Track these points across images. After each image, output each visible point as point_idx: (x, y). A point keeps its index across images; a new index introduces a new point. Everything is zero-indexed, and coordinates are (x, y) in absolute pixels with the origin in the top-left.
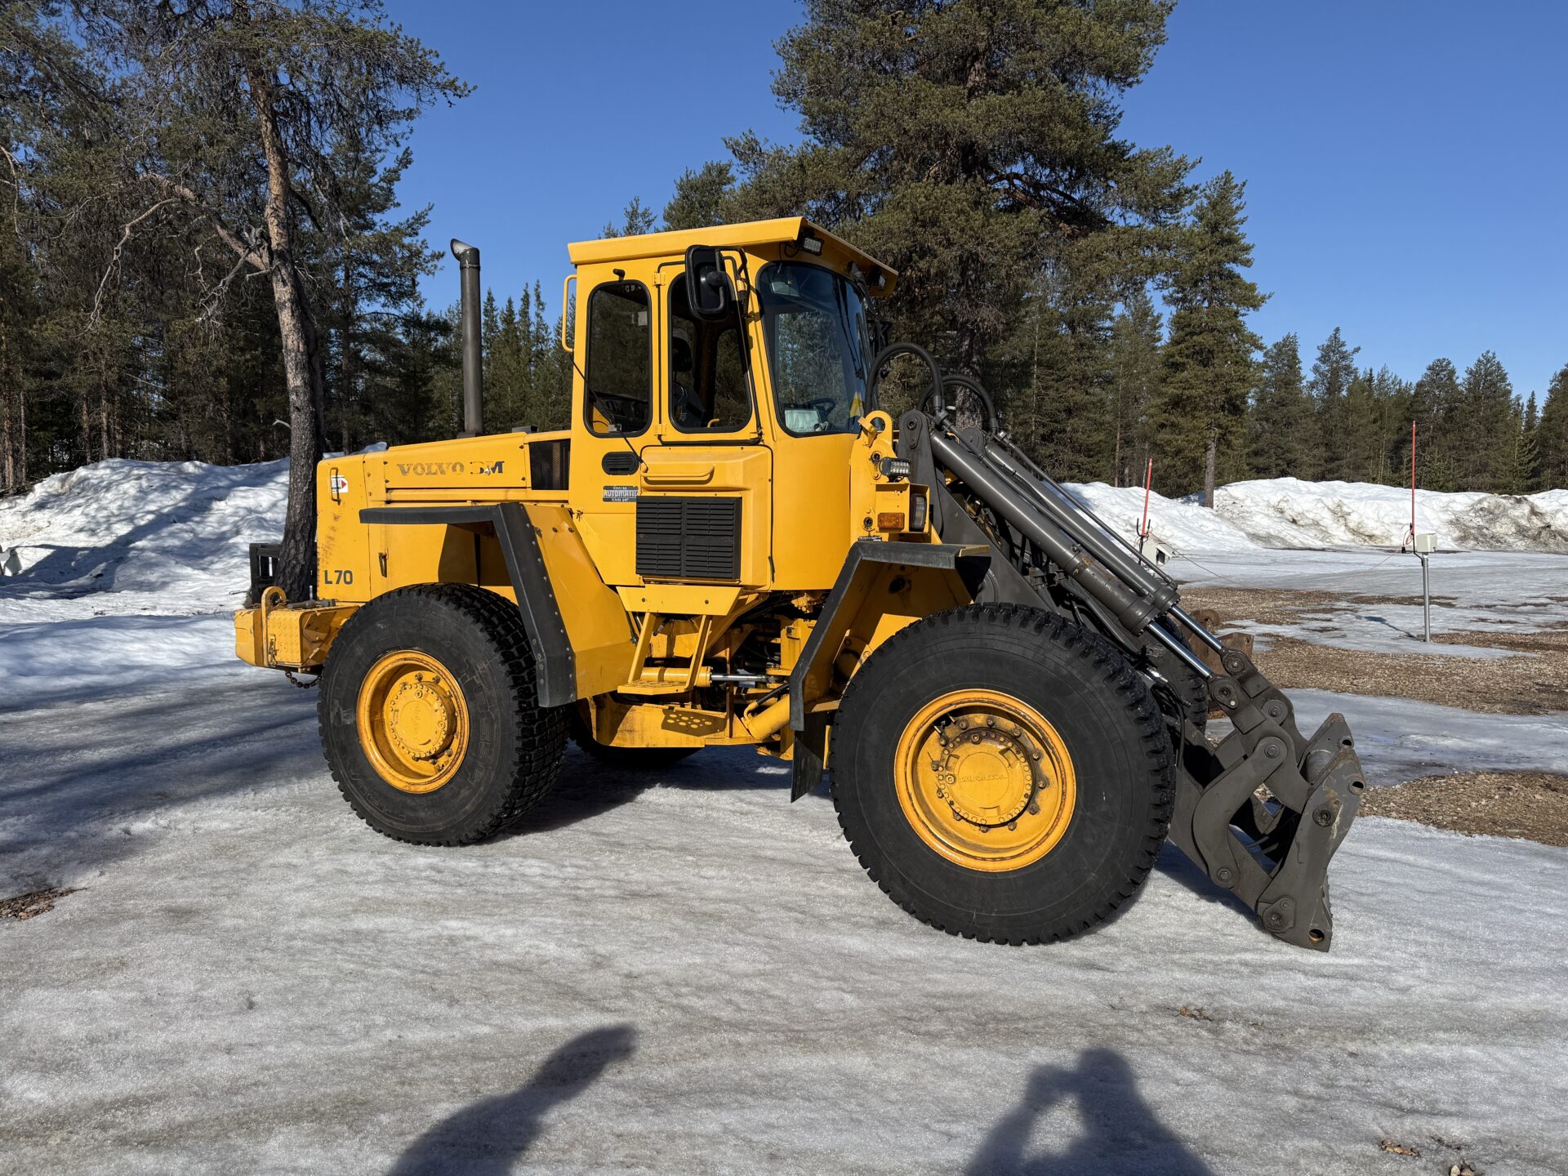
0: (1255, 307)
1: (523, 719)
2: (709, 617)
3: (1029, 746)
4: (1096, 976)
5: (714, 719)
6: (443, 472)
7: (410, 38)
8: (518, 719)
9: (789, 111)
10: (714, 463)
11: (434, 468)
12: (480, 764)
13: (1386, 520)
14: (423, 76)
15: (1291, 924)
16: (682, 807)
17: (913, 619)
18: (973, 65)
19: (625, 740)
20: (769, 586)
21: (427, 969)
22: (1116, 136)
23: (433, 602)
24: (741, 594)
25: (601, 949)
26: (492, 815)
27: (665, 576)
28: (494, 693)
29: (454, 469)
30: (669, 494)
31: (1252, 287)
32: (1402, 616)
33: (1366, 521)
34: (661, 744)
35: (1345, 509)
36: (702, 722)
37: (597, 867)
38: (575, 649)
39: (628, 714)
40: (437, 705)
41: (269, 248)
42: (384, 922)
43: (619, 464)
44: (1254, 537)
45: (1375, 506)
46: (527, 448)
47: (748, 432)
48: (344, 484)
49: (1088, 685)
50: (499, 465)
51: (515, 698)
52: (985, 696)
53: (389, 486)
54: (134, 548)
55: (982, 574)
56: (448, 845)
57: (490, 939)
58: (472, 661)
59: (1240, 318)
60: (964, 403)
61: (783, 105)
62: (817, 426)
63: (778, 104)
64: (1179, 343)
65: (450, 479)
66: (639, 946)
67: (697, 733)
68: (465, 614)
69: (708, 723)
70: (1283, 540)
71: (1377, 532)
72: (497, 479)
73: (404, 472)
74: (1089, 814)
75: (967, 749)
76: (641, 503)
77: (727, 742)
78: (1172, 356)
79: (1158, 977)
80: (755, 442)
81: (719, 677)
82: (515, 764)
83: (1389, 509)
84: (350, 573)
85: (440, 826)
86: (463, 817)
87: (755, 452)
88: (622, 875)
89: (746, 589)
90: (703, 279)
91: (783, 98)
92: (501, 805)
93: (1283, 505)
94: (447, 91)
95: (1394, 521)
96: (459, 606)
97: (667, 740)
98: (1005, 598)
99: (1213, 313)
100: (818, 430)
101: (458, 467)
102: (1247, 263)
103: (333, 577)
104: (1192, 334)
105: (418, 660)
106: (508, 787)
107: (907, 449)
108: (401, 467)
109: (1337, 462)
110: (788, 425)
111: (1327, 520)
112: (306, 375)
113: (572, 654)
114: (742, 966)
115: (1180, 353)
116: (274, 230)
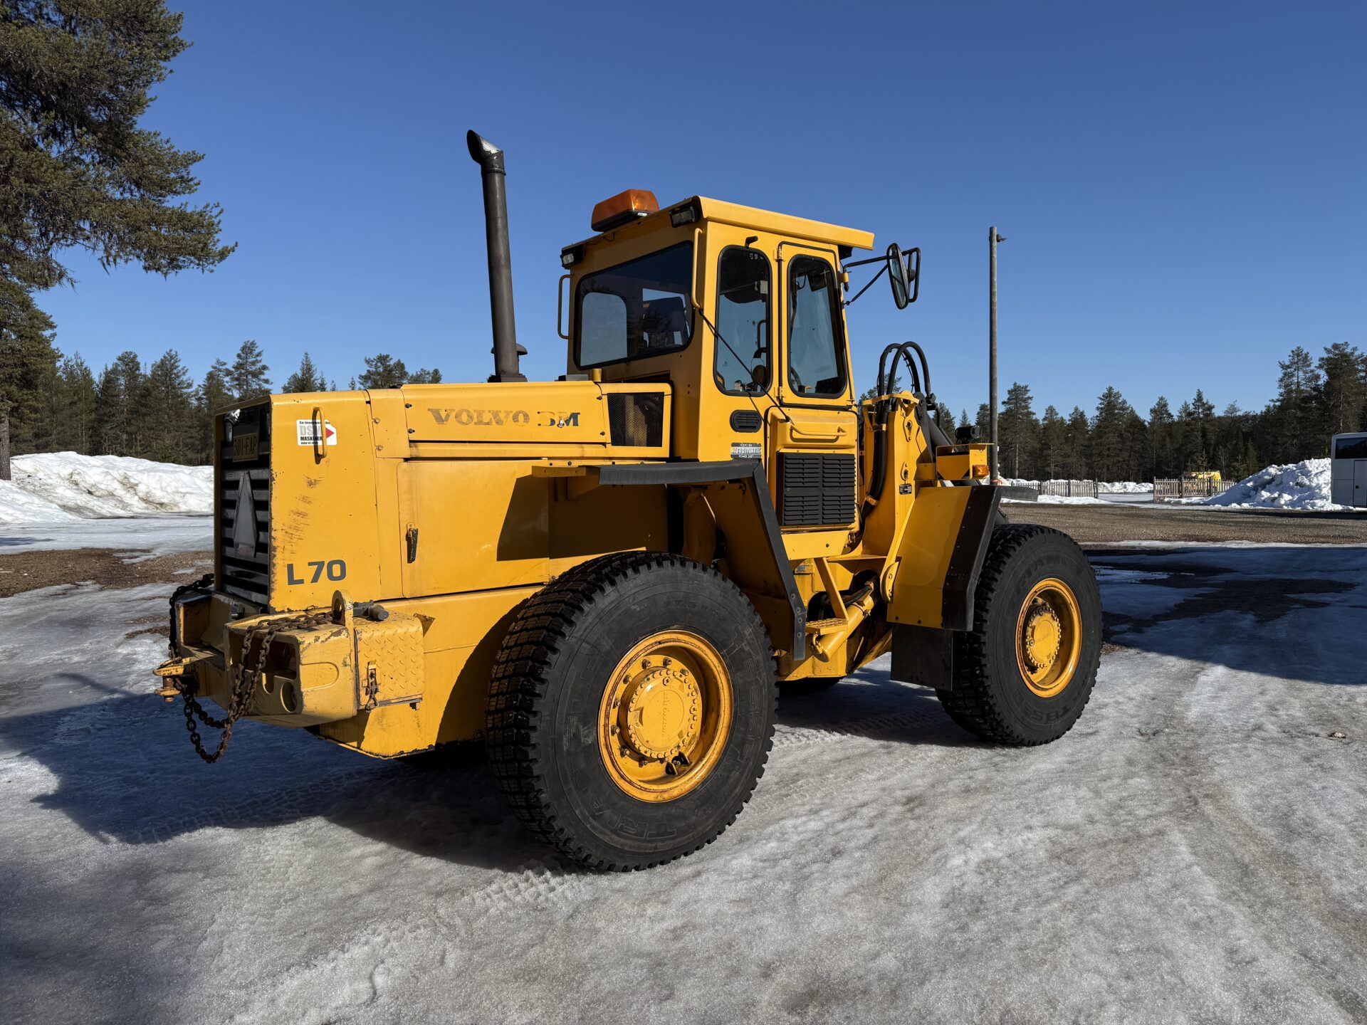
2: (827, 559)
6: (499, 422)
10: (838, 425)
11: (488, 417)
13: (169, 489)
27: (798, 525)
29: (515, 419)
33: (153, 491)
35: (132, 480)
40: (687, 688)
43: (744, 422)
45: (157, 478)
46: (605, 399)
48: (329, 433)
50: (574, 416)
53: (414, 437)
58: (740, 627)
65: (510, 430)
71: (165, 501)
72: (571, 433)
73: (439, 419)
76: (788, 458)
80: (848, 409)
83: (169, 480)
84: (341, 563)
93: (76, 477)
95: (174, 489)
101: (521, 417)
103: (304, 572)
105: (674, 640)
108: (435, 412)
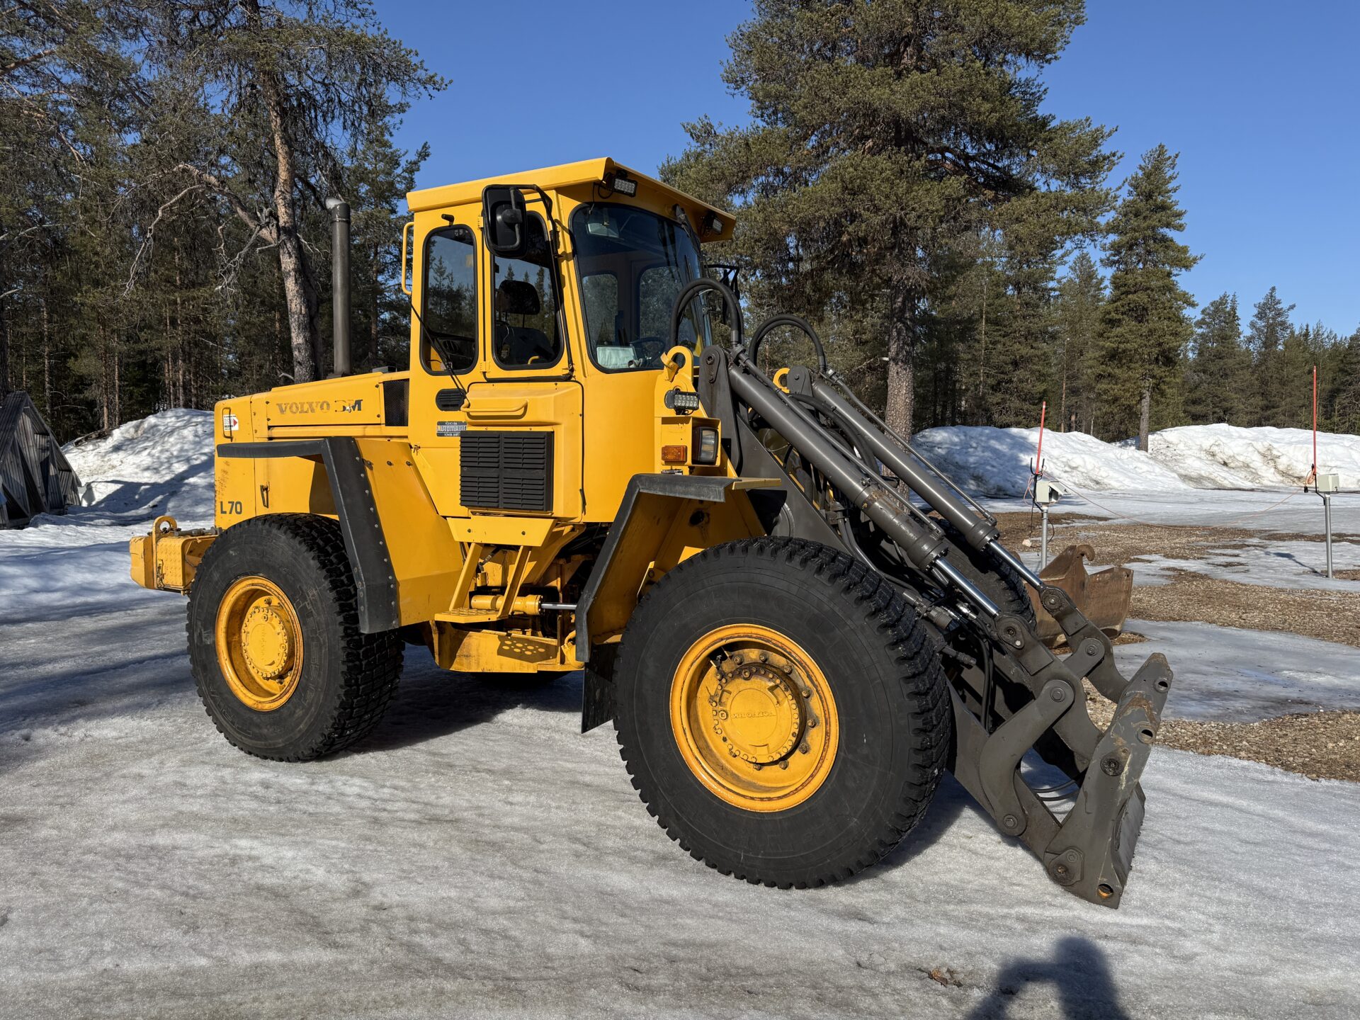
0: (1187, 267)
1: (348, 643)
2: (528, 548)
3: (800, 683)
4: (853, 927)
5: (547, 646)
6: (313, 411)
7: (392, 40)
8: (343, 644)
9: (738, 97)
10: (527, 399)
11: (306, 407)
12: (312, 686)
14: (406, 73)
15: (1078, 877)
16: (531, 728)
17: (699, 550)
18: (905, 50)
19: (462, 665)
20: (581, 519)
21: (191, 892)
22: (1041, 110)
23: (275, 531)
24: (555, 525)
25: (366, 877)
26: (323, 735)
27: (487, 508)
28: (322, 619)
29: (322, 408)
30: (490, 429)
31: (1184, 250)
32: (1310, 552)
33: (1295, 464)
34: (496, 669)
35: (1275, 452)
36: (535, 649)
37: (416, 788)
38: (399, 578)
39: (466, 640)
40: (279, 628)
41: (277, 225)
42: (181, 838)
43: (450, 400)
44: (1186, 478)
46: (381, 386)
47: (560, 369)
48: (235, 423)
49: (849, 622)
50: (358, 403)
51: (341, 624)
52: (754, 631)
53: (270, 423)
54: (187, 484)
55: (778, 509)
56: (289, 760)
57: (268, 861)
58: (304, 588)
59: (1173, 278)
60: (897, 354)
61: (732, 91)
62: (631, 362)
63: (729, 91)
64: (1115, 302)
65: (318, 416)
66: (406, 876)
67: (530, 659)
68: (300, 543)
69: (542, 650)
70: (1213, 481)
71: (1304, 474)
72: (356, 417)
73: (282, 411)
74: (850, 756)
75: (738, 685)
76: (465, 437)
77: (558, 668)
78: (1109, 313)
79: (922, 931)
80: (568, 378)
81: (546, 606)
82: (341, 687)
84: (240, 503)
85: (280, 743)
86: (298, 736)
87: (568, 388)
88: (432, 798)
89: (559, 521)
90: (499, 218)
91: (733, 85)
92: (330, 725)
93: (1215, 449)
94: (428, 86)
96: (297, 535)
97: (501, 666)
98: (799, 534)
99: (1147, 274)
100: (632, 366)
101: (325, 406)
102: (1180, 228)
103: (227, 507)
104: (1127, 293)
105: (265, 586)
106: (335, 709)
107: (704, 382)
108: (280, 405)
109: (1275, 410)
110: (600, 362)
111: (1257, 462)
112: (307, 334)
113: (395, 582)
114: (494, 903)
115: (1116, 310)
116: (281, 210)
